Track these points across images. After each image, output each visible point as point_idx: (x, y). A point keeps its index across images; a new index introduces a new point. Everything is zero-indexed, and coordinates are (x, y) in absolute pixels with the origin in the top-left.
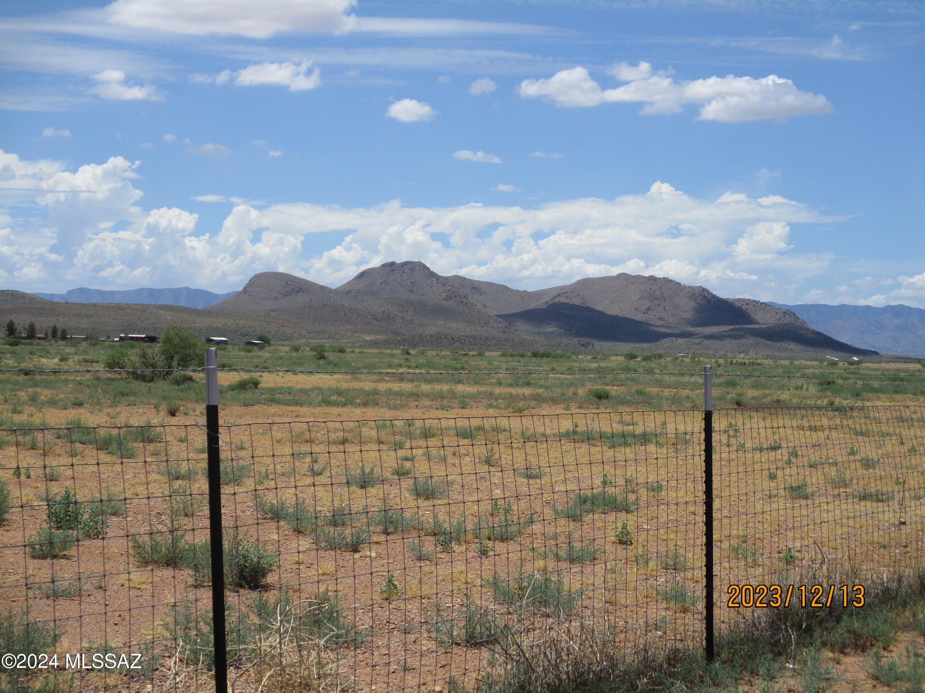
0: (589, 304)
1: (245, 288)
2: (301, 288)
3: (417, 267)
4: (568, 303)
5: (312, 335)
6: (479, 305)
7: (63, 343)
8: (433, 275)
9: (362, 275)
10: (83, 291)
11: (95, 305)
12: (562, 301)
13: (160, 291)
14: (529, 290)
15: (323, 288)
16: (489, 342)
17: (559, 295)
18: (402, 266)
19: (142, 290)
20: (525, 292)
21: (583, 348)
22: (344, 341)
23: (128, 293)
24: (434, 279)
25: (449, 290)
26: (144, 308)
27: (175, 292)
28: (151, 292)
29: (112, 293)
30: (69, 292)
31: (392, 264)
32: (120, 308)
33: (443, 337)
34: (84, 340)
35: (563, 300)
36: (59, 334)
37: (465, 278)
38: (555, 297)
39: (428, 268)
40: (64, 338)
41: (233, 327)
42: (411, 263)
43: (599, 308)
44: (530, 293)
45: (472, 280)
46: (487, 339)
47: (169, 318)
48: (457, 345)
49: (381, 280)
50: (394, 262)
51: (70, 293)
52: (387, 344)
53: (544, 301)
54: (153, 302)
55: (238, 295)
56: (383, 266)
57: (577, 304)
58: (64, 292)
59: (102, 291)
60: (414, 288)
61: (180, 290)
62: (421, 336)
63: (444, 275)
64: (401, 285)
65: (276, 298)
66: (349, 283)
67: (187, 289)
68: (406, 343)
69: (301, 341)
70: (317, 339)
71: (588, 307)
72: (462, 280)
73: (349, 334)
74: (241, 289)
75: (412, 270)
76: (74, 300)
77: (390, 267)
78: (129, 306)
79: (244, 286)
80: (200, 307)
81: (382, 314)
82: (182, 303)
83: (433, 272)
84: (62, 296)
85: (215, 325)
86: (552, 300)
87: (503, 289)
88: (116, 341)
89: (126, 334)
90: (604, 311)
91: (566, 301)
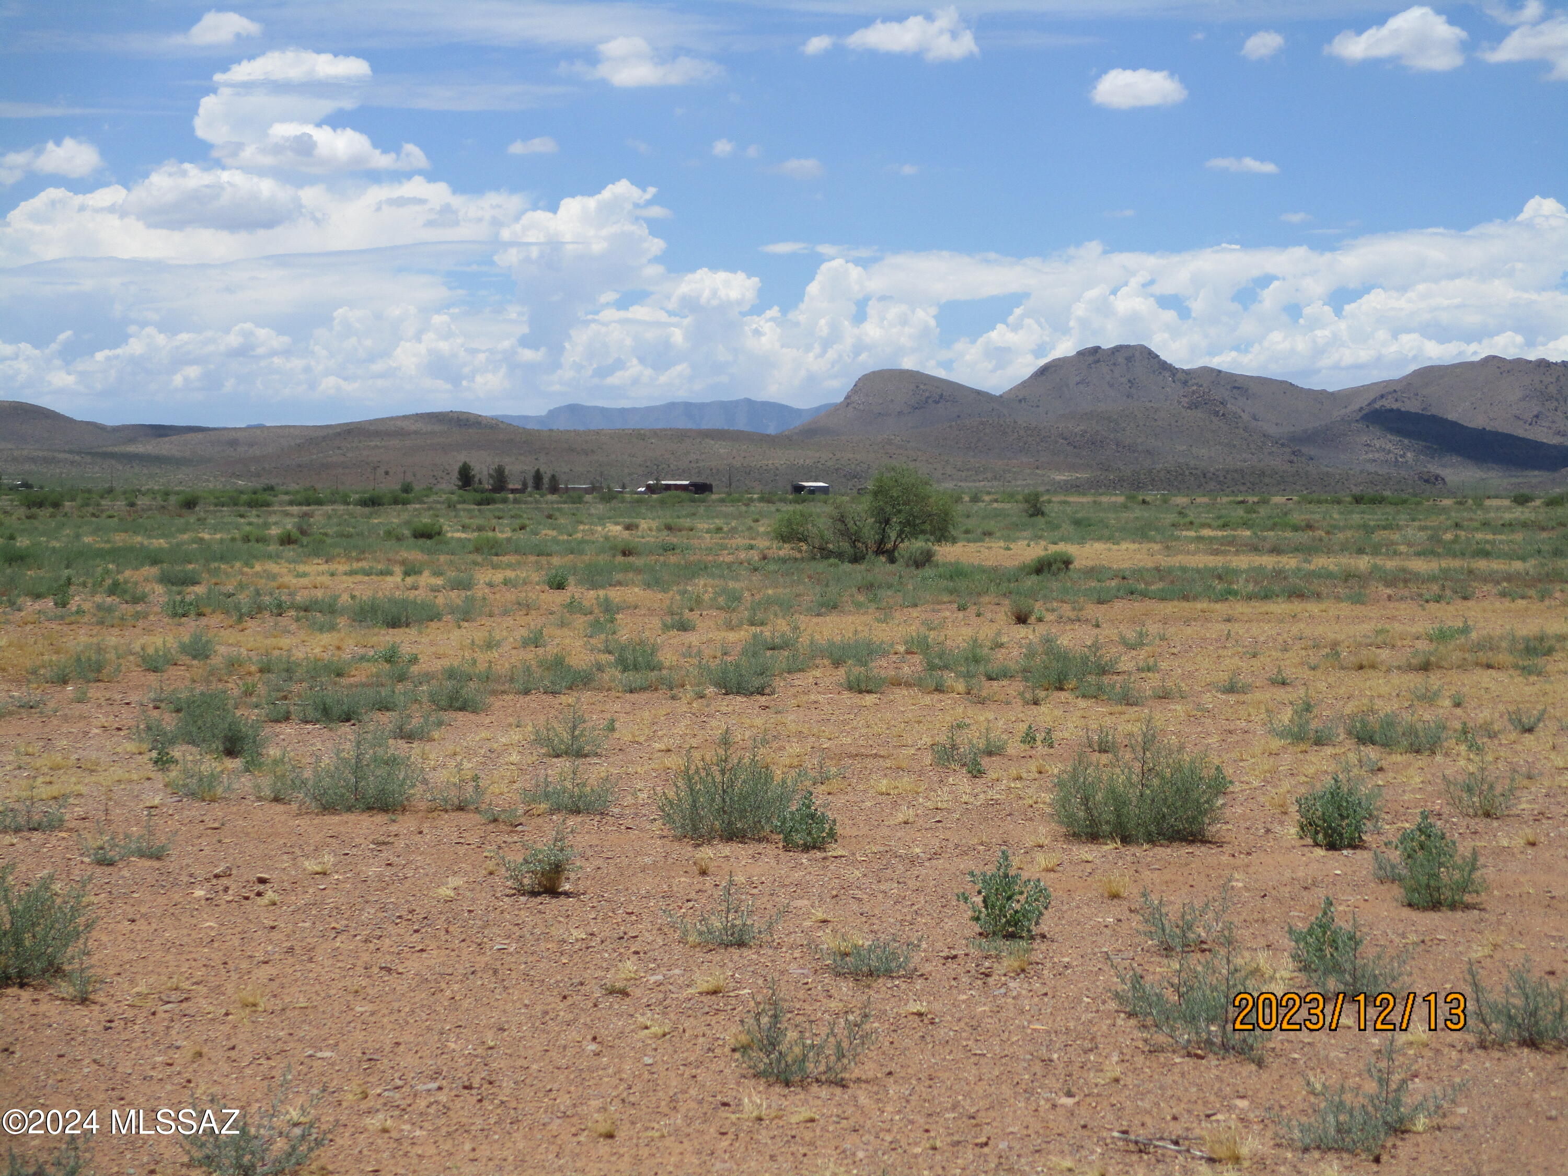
0: (1434, 411)
1: (847, 397)
2: (941, 396)
3: (1137, 354)
4: (1398, 410)
5: (964, 474)
6: (1245, 417)
7: (554, 497)
8: (1165, 366)
9: (1044, 371)
10: (574, 409)
11: (597, 433)
12: (1388, 407)
13: (702, 407)
14: (1330, 389)
15: (980, 395)
16: (1267, 480)
17: (1382, 396)
18: (1113, 353)
19: (672, 406)
20: (1323, 392)
21: (1428, 486)
22: (1019, 483)
23: (649, 410)
24: (1167, 374)
25: (1194, 393)
26: (681, 435)
27: (728, 408)
28: (688, 408)
29: (623, 411)
30: (551, 412)
31: (1096, 350)
32: (640, 436)
33: (1187, 473)
34: (587, 491)
35: (1389, 403)
36: (546, 480)
37: (1220, 371)
38: (1374, 401)
39: (1158, 356)
40: (554, 489)
41: (829, 464)
42: (1128, 347)
43: (1452, 416)
44: (1332, 394)
45: (1233, 374)
46: (1263, 473)
47: (722, 451)
48: (1212, 485)
49: (1078, 379)
50: (1099, 347)
51: (553, 413)
52: (1094, 486)
53: (1357, 407)
54: (691, 425)
55: (836, 408)
56: (1081, 354)
57: (1413, 410)
58: (543, 412)
59: (606, 410)
60: (1133, 391)
61: (736, 404)
62: (1150, 471)
63: (1185, 368)
64: (1111, 386)
65: (900, 413)
66: (1024, 384)
67: (749, 401)
68: (1125, 484)
69: (947, 485)
70: (974, 481)
71: (1434, 416)
72: (1217, 375)
73: (1028, 471)
74: (840, 399)
75: (1129, 359)
76: (561, 425)
77: (1092, 356)
78: (655, 433)
79: (845, 394)
80: (771, 430)
81: (1082, 436)
82: (741, 424)
83: (1165, 362)
84: (539, 419)
85: (801, 462)
86: (1369, 404)
87: (1286, 389)
88: (641, 493)
89: (657, 479)
90: (1460, 422)
91: (1395, 406)
